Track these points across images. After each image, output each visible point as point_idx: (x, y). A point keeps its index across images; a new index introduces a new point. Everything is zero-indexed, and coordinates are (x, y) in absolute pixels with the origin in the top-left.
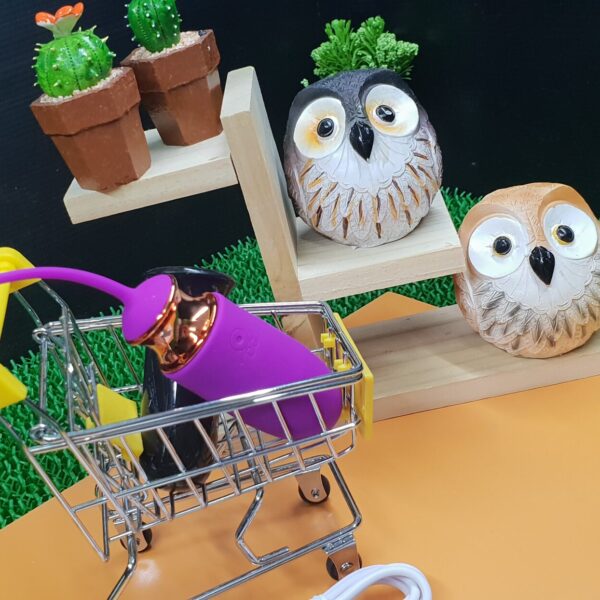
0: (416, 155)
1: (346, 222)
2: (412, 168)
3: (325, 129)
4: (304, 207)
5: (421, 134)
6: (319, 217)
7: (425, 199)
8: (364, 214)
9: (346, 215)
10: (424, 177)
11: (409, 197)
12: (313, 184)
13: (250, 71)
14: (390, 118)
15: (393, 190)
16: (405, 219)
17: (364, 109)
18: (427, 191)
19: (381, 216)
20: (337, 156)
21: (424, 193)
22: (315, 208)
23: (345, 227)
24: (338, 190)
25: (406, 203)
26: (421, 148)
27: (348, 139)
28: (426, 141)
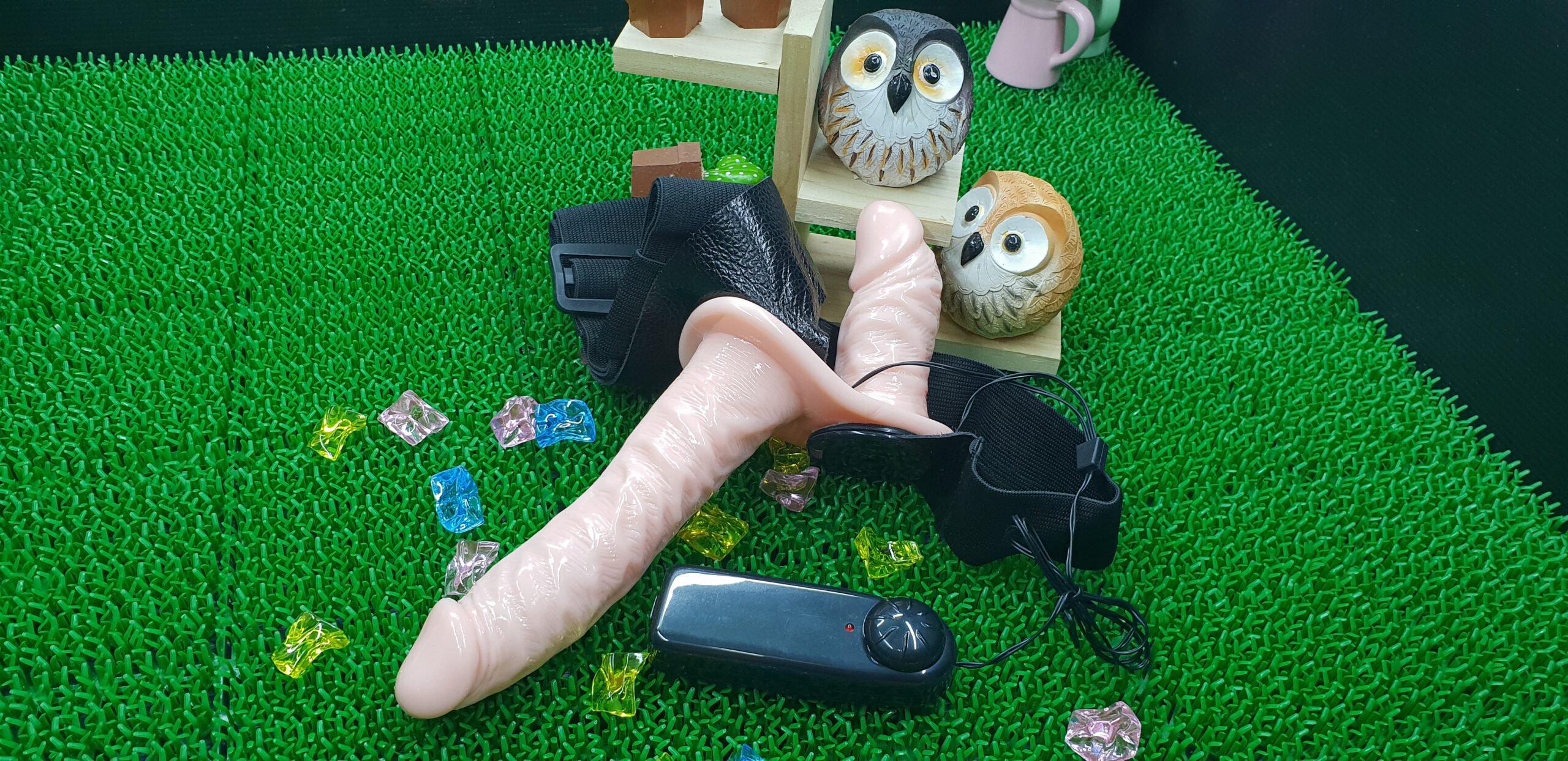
1: (855, 156)
2: (933, 134)
5: (956, 104)
6: (834, 139)
7: (934, 164)
8: (873, 157)
9: (857, 151)
10: (941, 146)
12: (840, 108)
15: (907, 148)
16: (908, 175)
18: (938, 158)
19: (888, 165)
20: (872, 95)
21: (935, 159)
22: (833, 131)
23: (853, 160)
24: (858, 127)
25: (914, 163)
27: (886, 86)
28: (957, 112)
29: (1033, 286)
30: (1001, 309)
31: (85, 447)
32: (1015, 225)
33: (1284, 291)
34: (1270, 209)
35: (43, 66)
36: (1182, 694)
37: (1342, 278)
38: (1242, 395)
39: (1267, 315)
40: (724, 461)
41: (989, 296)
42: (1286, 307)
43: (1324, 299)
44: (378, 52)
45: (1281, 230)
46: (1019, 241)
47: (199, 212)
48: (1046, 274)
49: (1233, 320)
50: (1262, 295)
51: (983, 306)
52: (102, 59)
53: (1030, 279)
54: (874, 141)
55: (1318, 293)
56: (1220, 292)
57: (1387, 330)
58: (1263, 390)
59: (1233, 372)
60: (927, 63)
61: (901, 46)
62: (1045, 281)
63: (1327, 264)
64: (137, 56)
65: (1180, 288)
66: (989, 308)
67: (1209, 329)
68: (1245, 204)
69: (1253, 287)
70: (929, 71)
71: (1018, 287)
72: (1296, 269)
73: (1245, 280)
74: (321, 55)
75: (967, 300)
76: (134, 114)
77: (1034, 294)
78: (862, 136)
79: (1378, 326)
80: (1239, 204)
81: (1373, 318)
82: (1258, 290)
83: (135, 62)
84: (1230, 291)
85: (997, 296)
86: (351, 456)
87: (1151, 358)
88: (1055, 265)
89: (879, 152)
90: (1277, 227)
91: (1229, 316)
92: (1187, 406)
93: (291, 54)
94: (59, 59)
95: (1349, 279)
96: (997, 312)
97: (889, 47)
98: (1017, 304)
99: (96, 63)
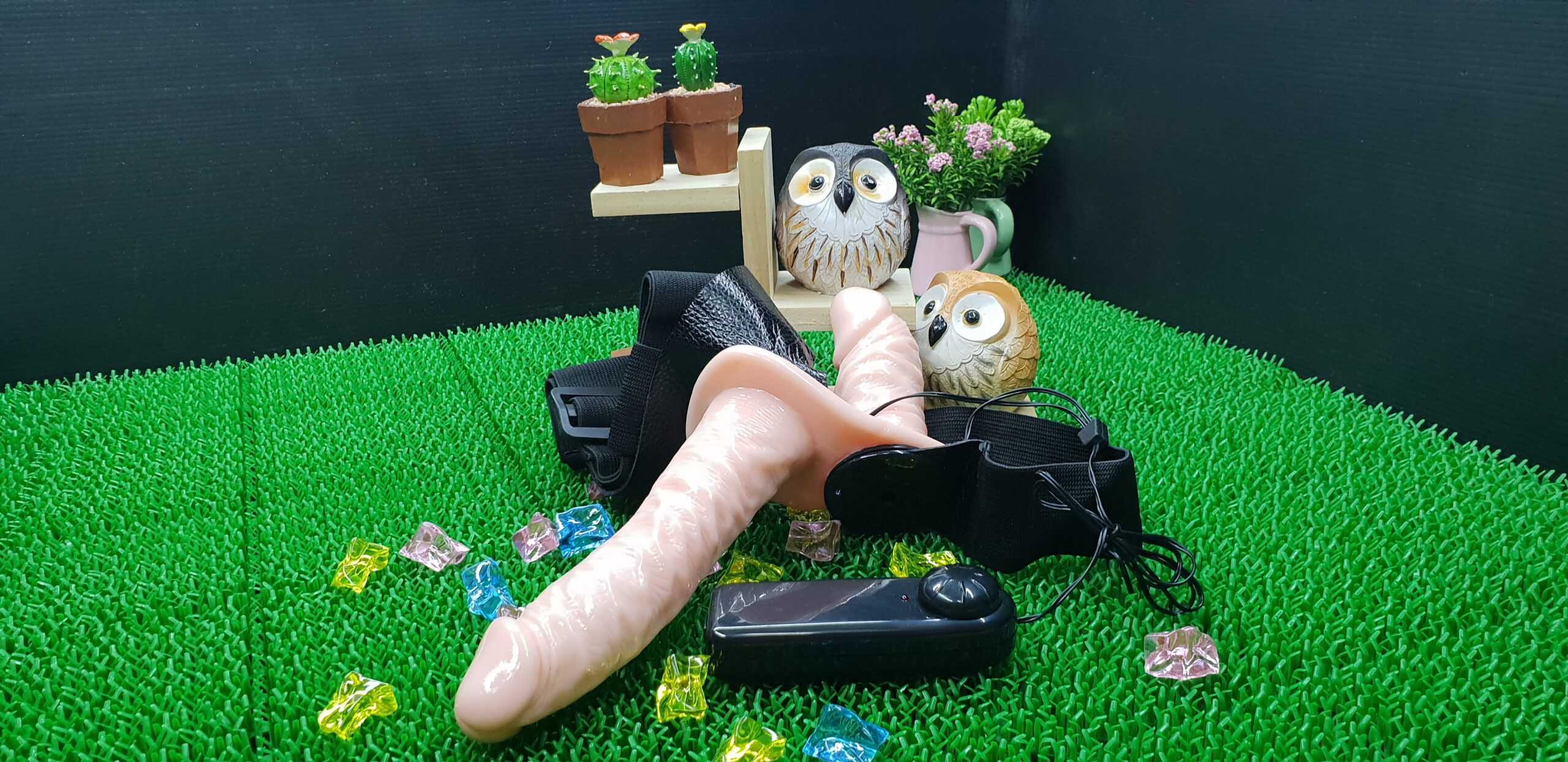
0: (887, 221)
1: (816, 264)
2: (881, 231)
3: (816, 185)
4: (784, 247)
5: (895, 206)
6: (795, 257)
7: (887, 261)
8: (833, 260)
9: (817, 258)
10: (889, 241)
11: (873, 255)
12: (795, 227)
13: (767, 130)
14: (872, 186)
15: (860, 244)
16: (866, 274)
17: (851, 174)
18: (890, 255)
19: (846, 265)
20: (821, 206)
21: (887, 256)
22: (793, 249)
23: (815, 270)
24: (815, 235)
25: (870, 259)
26: (892, 217)
27: (832, 195)
28: (898, 213)
29: (1000, 352)
30: (977, 379)
31: (102, 616)
32: (970, 302)
33: (1227, 377)
34: (1195, 335)
35: (43, 385)
36: (1247, 628)
37: (1277, 360)
38: (1218, 441)
39: (1219, 392)
40: (750, 490)
41: (963, 368)
42: (1235, 385)
43: (1266, 376)
44: (356, 345)
45: (1209, 344)
46: (977, 315)
47: (202, 456)
48: (1009, 339)
49: (1189, 400)
50: (1210, 382)
51: (960, 381)
52: (99, 377)
53: (995, 345)
54: (831, 243)
55: (1259, 374)
56: (1171, 386)
57: (1330, 386)
58: (1236, 436)
59: (1204, 427)
60: (862, 175)
61: (839, 163)
62: (1009, 345)
63: (1260, 356)
64: (132, 370)
65: (1132, 388)
66: (965, 380)
67: (1170, 408)
68: (1170, 334)
69: (1199, 379)
70: (866, 180)
71: (987, 355)
72: (1234, 363)
73: (1190, 377)
74: (304, 352)
75: (943, 379)
76: (132, 407)
77: (1003, 359)
78: (819, 242)
79: (1322, 386)
80: (1165, 335)
81: (1315, 383)
82: (1204, 380)
83: (130, 375)
84: (1180, 383)
85: (970, 367)
86: (375, 587)
87: (1124, 430)
88: (1015, 331)
89: (837, 254)
90: (1205, 342)
91: (1185, 399)
92: (1170, 452)
93: (276, 355)
94: (58, 381)
95: (1282, 360)
96: (972, 382)
97: (828, 168)
98: (989, 371)
99: (93, 379)
